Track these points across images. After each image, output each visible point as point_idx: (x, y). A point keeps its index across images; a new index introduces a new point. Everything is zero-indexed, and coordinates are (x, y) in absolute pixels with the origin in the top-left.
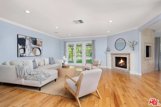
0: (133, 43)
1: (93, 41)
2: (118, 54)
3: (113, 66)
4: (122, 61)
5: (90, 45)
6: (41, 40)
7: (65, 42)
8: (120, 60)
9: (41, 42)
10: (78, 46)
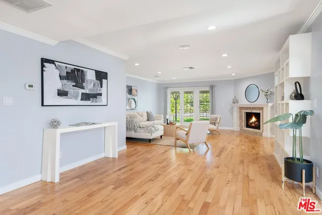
0: (267, 93)
1: (212, 87)
2: (250, 108)
3: (242, 127)
4: (254, 119)
5: (207, 92)
6: (136, 88)
7: (166, 88)
8: (251, 118)
9: (137, 91)
10: (187, 93)
